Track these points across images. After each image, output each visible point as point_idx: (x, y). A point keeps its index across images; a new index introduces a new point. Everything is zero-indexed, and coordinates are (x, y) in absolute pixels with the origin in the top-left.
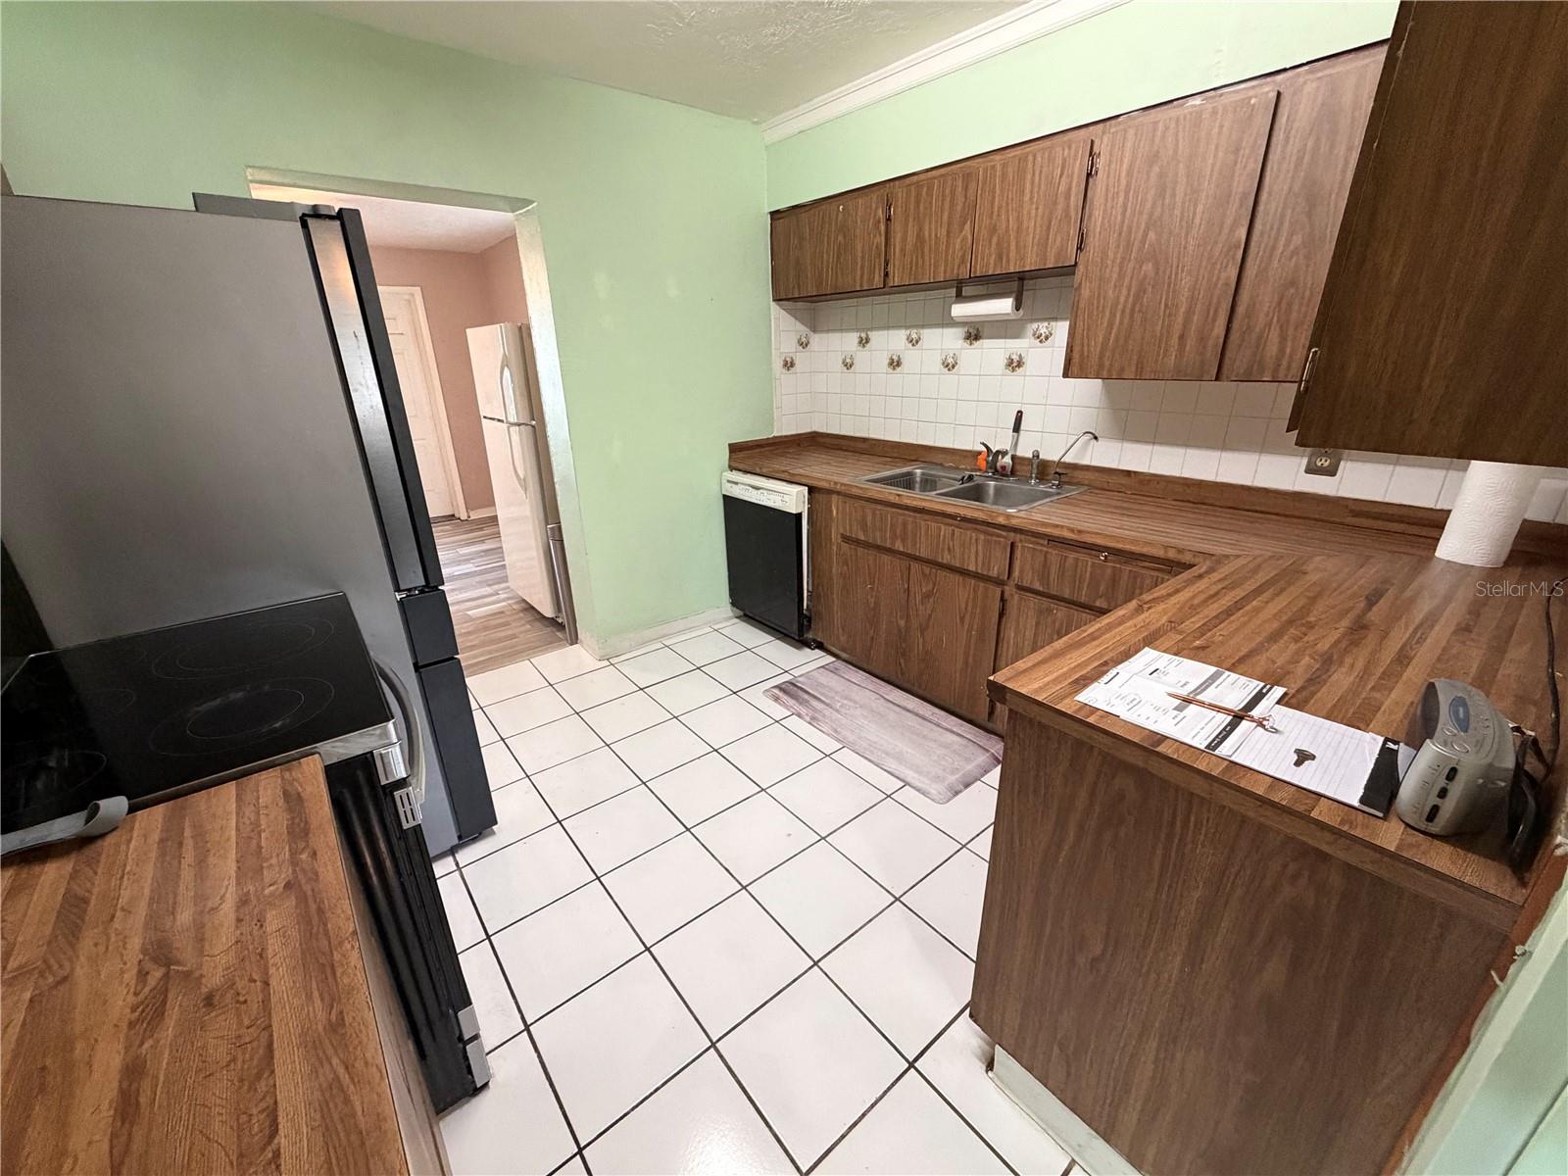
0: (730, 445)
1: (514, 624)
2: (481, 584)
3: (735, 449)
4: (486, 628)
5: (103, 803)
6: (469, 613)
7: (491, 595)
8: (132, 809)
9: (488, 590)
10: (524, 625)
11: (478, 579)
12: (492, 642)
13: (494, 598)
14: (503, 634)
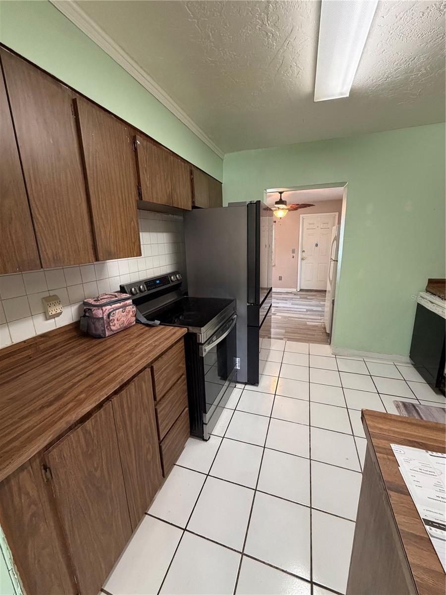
0: (429, 279)
1: (317, 331)
2: (318, 315)
3: (431, 282)
4: (308, 329)
5: (156, 321)
6: (308, 323)
7: (319, 320)
8: (160, 324)
9: (319, 318)
10: (320, 333)
11: (318, 313)
12: (307, 334)
13: (319, 321)
14: (311, 333)
